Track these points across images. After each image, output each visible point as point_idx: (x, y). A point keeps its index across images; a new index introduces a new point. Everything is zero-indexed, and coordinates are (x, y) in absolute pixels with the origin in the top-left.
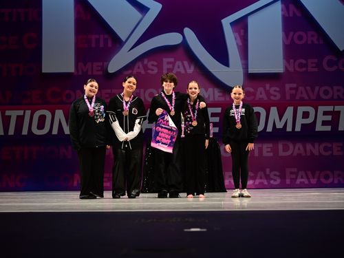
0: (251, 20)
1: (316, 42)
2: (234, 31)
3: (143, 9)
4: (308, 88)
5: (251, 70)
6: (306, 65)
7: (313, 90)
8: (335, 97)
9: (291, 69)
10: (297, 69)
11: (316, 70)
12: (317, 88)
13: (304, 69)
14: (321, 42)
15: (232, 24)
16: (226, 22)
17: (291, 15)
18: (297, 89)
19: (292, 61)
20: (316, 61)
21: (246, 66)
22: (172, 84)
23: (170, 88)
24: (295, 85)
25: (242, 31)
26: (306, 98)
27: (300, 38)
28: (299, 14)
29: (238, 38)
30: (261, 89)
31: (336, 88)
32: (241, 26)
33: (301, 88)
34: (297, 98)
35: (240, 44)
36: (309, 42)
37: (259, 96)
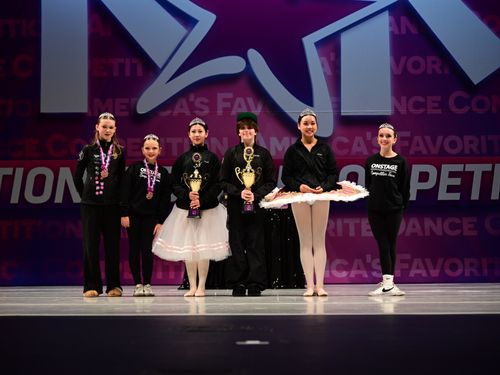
0: (345, 39)
1: (439, 72)
2: (320, 55)
3: (188, 21)
4: (428, 138)
5: (345, 112)
6: (424, 105)
7: (434, 142)
8: (467, 151)
9: (403, 111)
10: (412, 110)
11: (439, 111)
12: (440, 138)
13: (421, 111)
14: (446, 72)
15: (318, 44)
16: (309, 42)
17: (404, 32)
18: (410, 140)
19: (404, 99)
20: (439, 98)
21: (337, 106)
22: (253, 130)
23: (250, 137)
24: (407, 134)
25: (332, 55)
26: (425, 152)
27: (416, 65)
28: (414, 31)
29: (327, 64)
30: (358, 139)
31: (467, 138)
32: (331, 46)
33: (417, 138)
34: (412, 152)
35: (329, 73)
36: (429, 72)
37: (355, 149)
